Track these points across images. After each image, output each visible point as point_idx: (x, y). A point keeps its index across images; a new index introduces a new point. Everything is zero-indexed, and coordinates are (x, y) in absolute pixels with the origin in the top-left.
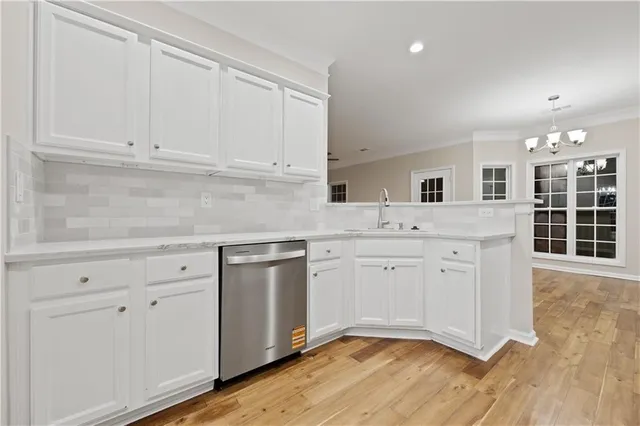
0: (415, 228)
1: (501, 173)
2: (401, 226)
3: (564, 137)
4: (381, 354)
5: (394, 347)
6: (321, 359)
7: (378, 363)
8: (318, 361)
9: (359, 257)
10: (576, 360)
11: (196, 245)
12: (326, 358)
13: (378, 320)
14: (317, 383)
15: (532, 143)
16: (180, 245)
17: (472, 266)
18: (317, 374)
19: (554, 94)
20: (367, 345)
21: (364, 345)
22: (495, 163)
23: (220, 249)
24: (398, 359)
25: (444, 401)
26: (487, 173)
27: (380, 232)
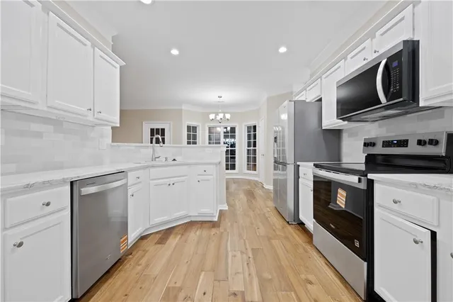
0: (174, 160)
1: (195, 129)
2: (166, 159)
3: (224, 116)
4: (172, 236)
5: (176, 231)
6: (137, 254)
7: (173, 241)
8: (136, 257)
9: (152, 180)
10: (241, 210)
11: (56, 181)
12: (140, 252)
13: (165, 218)
14: (147, 266)
15: (212, 116)
16: (44, 183)
17: (212, 177)
18: (143, 261)
19: (220, 95)
20: (160, 236)
21: (158, 236)
22: (193, 124)
23: (72, 183)
24: (182, 235)
25: (213, 241)
26: (189, 128)
27: (154, 163)
